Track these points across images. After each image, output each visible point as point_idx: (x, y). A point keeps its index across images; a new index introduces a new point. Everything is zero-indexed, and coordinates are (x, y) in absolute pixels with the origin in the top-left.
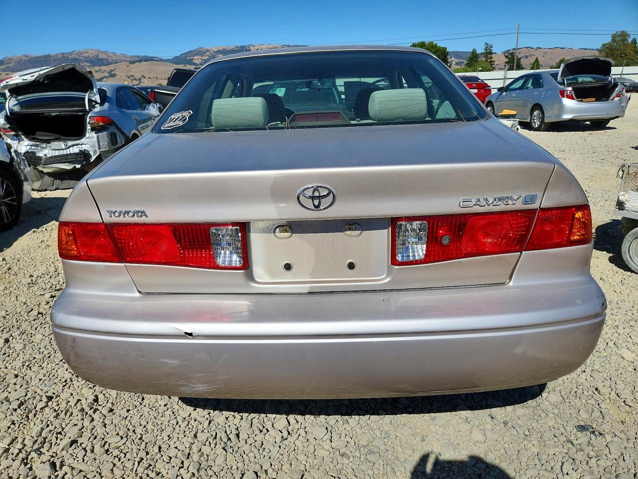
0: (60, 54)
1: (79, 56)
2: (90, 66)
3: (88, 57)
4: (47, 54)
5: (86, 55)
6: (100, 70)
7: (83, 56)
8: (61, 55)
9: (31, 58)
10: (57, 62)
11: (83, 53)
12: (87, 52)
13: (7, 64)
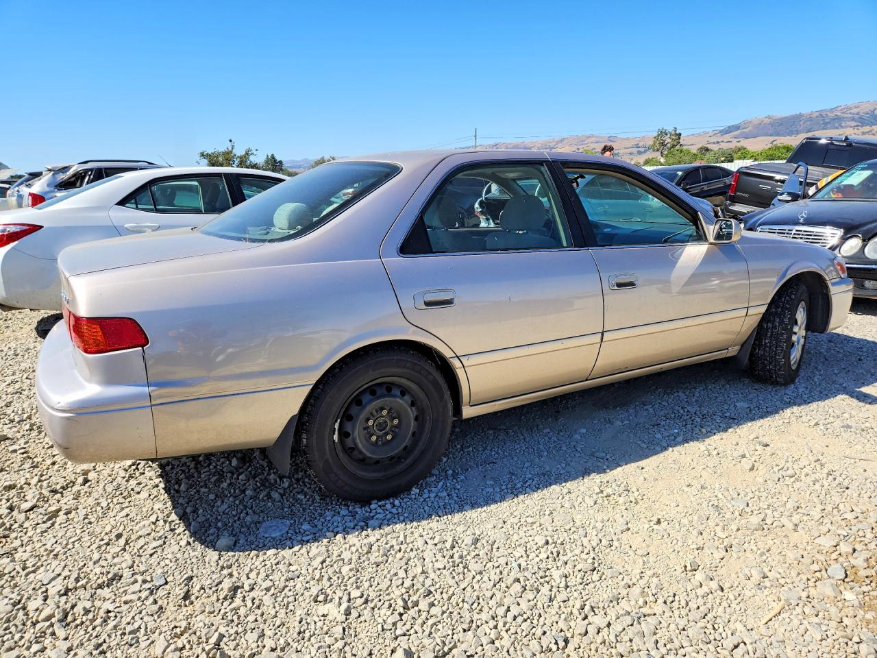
0: (817, 112)
1: (843, 113)
2: (858, 126)
3: (858, 114)
4: (798, 113)
5: (855, 111)
6: (870, 131)
7: (850, 113)
8: (817, 114)
9: (775, 120)
10: (808, 123)
11: (851, 108)
12: (859, 107)
13: (743, 129)
